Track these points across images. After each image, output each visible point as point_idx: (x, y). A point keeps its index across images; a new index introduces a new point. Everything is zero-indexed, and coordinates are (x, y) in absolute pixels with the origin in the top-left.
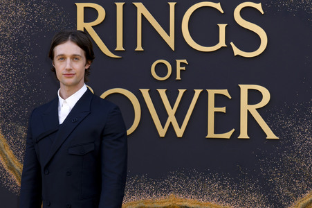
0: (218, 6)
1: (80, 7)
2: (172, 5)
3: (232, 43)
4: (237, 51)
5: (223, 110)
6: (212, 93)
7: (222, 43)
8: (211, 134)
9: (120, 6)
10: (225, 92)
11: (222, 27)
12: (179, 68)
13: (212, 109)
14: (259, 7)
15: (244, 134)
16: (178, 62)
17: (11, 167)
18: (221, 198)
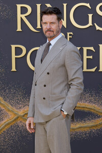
0: (88, 5)
2: (65, 5)
3: (95, 24)
4: (98, 28)
5: (91, 57)
6: (85, 49)
7: (90, 24)
8: (85, 69)
9: (39, 6)
11: (90, 16)
12: (69, 37)
13: (85, 57)
16: (68, 34)
18: (90, 101)
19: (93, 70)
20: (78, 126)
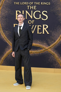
0: (39, 11)
1: (17, 11)
2: (32, 11)
4: (43, 19)
5: (40, 29)
6: (38, 26)
7: (40, 18)
8: (38, 33)
9: (23, 11)
10: (40, 26)
11: (40, 15)
12: (33, 22)
13: (38, 29)
14: (46, 12)
15: (43, 33)
17: (5, 38)
18: (39, 44)
19: (41, 33)
20: (35, 52)
